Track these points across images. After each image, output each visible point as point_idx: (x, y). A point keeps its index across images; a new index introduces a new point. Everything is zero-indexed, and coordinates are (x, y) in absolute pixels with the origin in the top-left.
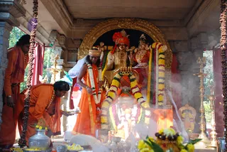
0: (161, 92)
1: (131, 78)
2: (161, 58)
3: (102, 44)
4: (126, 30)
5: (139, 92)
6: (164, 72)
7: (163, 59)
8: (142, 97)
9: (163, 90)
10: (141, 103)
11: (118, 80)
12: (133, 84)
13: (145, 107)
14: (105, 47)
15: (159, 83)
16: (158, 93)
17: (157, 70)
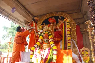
1: (49, 34)
3: (44, 24)
4: (54, 17)
5: (52, 41)
6: (70, 31)
7: (69, 25)
8: (53, 44)
9: (70, 40)
10: (52, 47)
11: (43, 36)
12: (50, 37)
13: (54, 49)
14: (46, 25)
15: (68, 37)
16: (67, 42)
17: (66, 31)
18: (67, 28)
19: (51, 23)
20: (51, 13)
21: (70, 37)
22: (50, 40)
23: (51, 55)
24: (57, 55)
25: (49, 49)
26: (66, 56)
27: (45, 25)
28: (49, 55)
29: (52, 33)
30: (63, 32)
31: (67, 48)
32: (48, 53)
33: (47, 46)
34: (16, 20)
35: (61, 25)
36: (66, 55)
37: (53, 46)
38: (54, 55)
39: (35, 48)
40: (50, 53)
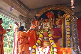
0: (69, 39)
1: (49, 33)
2: (67, 21)
3: (42, 19)
4: (53, 11)
5: (52, 39)
6: (69, 28)
7: (69, 22)
8: (53, 42)
9: (69, 37)
11: (42, 34)
12: (50, 36)
13: (54, 47)
14: (44, 20)
15: (67, 34)
16: (67, 39)
18: (67, 25)
19: (49, 18)
20: (49, 6)
21: (69, 34)
22: (50, 39)
23: (51, 53)
24: (57, 52)
25: (50, 47)
27: (43, 20)
29: (51, 31)
30: (63, 29)
31: (67, 46)
32: (49, 51)
33: (48, 44)
35: (60, 22)
37: (53, 44)
38: (54, 53)
39: (37, 46)
40: (51, 51)
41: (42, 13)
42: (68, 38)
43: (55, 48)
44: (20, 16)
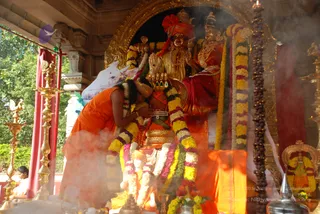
0: (241, 119)
2: (240, 53)
3: (145, 40)
5: (180, 119)
6: (246, 79)
7: (245, 54)
8: (185, 129)
9: (245, 113)
10: (181, 139)
12: (172, 105)
13: (187, 147)
14: (152, 45)
15: (238, 102)
16: (235, 120)
17: (234, 77)
18: (238, 68)
19: (172, 39)
21: (245, 102)
23: (177, 168)
25: (173, 148)
26: (225, 170)
27: (148, 43)
28: (173, 168)
29: (178, 90)
30: (222, 81)
31: (234, 145)
32: (167, 160)
34: (16, 17)
36: (225, 166)
37: (184, 137)
38: (186, 168)
39: (123, 142)
40: (176, 161)
41: (146, 17)
42: (239, 115)
43: (191, 150)
44: (60, 24)
